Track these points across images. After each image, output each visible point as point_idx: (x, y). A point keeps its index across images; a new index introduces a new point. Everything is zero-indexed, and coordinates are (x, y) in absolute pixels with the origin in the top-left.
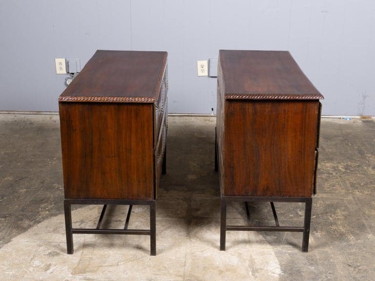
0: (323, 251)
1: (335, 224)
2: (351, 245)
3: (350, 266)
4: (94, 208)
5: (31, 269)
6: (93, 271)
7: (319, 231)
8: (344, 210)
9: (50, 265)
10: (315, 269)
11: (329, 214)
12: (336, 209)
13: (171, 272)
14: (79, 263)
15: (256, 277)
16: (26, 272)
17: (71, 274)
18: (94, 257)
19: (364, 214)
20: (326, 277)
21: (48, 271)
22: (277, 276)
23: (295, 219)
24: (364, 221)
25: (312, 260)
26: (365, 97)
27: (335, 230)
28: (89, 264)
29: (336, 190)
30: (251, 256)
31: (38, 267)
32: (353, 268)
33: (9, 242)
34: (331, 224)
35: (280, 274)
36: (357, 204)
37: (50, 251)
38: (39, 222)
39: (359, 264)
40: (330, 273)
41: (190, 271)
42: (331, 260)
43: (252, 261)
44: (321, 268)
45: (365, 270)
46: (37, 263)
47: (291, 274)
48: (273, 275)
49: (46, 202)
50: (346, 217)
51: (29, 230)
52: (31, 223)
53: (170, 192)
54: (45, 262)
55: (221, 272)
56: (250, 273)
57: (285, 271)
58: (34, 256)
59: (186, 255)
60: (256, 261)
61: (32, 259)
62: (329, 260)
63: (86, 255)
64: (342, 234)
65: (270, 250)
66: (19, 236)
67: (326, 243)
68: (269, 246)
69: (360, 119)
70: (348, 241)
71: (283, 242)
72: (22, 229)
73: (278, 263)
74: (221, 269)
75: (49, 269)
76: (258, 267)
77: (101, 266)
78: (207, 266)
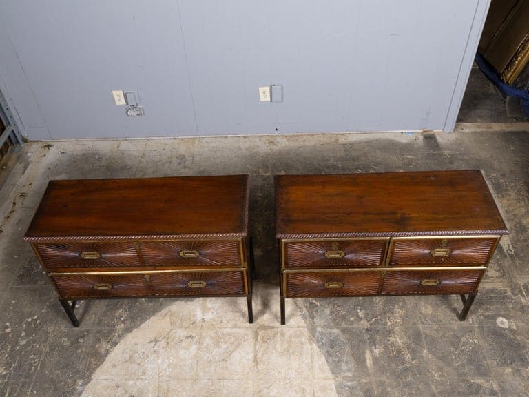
0: (381, 381)
1: (393, 332)
2: (407, 369)
4: (166, 315)
7: (377, 346)
8: (401, 308)
11: (388, 315)
12: (394, 306)
19: (421, 313)
23: (355, 326)
24: (420, 326)
26: (428, 114)
27: (393, 342)
30: (314, 393)
33: (90, 381)
34: (389, 333)
37: (128, 395)
38: (115, 344)
49: (120, 308)
50: (403, 320)
51: (107, 358)
52: (109, 346)
59: (253, 396)
64: (399, 351)
65: (331, 382)
66: (98, 371)
67: (384, 366)
68: (330, 375)
69: (422, 133)
70: (404, 362)
71: (344, 366)
72: (100, 358)
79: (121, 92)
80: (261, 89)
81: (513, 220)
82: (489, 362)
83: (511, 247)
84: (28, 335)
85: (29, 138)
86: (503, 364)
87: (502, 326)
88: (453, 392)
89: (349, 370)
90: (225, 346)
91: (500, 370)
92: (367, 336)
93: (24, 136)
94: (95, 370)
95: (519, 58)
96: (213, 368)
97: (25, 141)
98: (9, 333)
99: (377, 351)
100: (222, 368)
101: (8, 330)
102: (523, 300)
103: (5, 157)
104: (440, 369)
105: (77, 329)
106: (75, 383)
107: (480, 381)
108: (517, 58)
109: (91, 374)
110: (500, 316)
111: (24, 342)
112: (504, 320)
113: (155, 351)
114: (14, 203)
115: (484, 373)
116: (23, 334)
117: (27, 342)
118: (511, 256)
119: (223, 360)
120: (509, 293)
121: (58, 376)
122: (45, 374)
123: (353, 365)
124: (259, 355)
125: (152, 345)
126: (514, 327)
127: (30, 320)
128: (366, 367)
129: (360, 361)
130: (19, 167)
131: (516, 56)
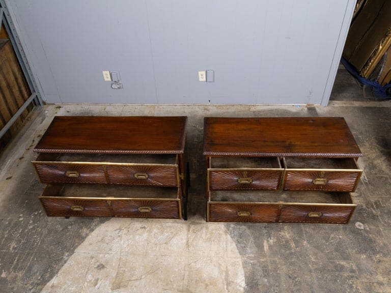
0: (274, 261)
2: (292, 253)
3: (290, 277)
5: (86, 284)
6: (124, 286)
7: (272, 238)
9: (98, 279)
10: (267, 281)
13: (175, 286)
14: (116, 277)
16: (82, 288)
17: (111, 289)
18: (126, 270)
20: (274, 290)
21: (96, 287)
22: (242, 289)
23: (257, 224)
24: (302, 226)
25: (266, 271)
26: (311, 93)
27: (283, 236)
28: (122, 279)
30: (227, 267)
31: (90, 281)
32: (292, 281)
33: (73, 253)
34: (280, 229)
35: (244, 288)
37: (98, 264)
38: (93, 230)
39: (296, 276)
40: (276, 286)
41: (187, 286)
42: (278, 272)
43: (227, 272)
44: (271, 280)
45: (300, 282)
46: (89, 277)
47: (251, 287)
48: (240, 288)
51: (86, 240)
52: (88, 232)
54: (95, 277)
55: (207, 285)
56: (225, 287)
57: (247, 285)
58: (88, 269)
59: (185, 267)
60: (230, 273)
62: (277, 271)
63: (121, 268)
64: (287, 241)
65: (239, 261)
66: (79, 247)
67: (276, 251)
68: (239, 255)
69: (306, 107)
70: (290, 249)
71: (249, 250)
72: (82, 239)
73: (244, 275)
74: (207, 282)
75: (97, 284)
76: (230, 280)
77: (130, 280)
78: (198, 279)
79: (108, 72)
80: (200, 73)
81: (367, 161)
82: (350, 250)
83: (366, 178)
84: (34, 223)
85: (47, 102)
86: (360, 252)
87: (359, 228)
88: (325, 269)
89: (252, 253)
90: (167, 234)
91: (358, 256)
92: (264, 231)
93: (43, 99)
94: (77, 246)
95: (372, 61)
96: (158, 249)
97: (44, 103)
98: (21, 221)
99: (271, 241)
100: (164, 248)
101: (21, 219)
102: (374, 212)
103: (30, 113)
104: (315, 254)
105: (67, 220)
106: (63, 254)
107: (343, 263)
108: (370, 61)
109: (75, 248)
110: (358, 221)
111: (31, 227)
112: (361, 224)
113: (119, 236)
114: (34, 141)
115: (346, 258)
116: (31, 222)
117: (34, 227)
118: (366, 183)
119: (165, 243)
120: (364, 207)
121: (52, 250)
122: (43, 248)
123: (255, 249)
124: (190, 241)
125: (117, 231)
126: (368, 229)
127: (36, 213)
128: (264, 251)
129: (260, 247)
130: (39, 119)
131: (370, 59)
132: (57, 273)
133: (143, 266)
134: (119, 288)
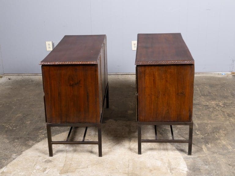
0: (213, 156)
1: (219, 139)
2: (230, 152)
3: (230, 165)
5: (35, 171)
6: (72, 172)
7: (209, 144)
8: (224, 131)
9: (46, 168)
10: (209, 167)
11: (215, 133)
12: (219, 130)
13: (120, 171)
14: (64, 167)
15: (172, 173)
16: (31, 173)
17: (59, 173)
18: (73, 163)
20: (216, 172)
21: (45, 172)
22: (185, 172)
23: (195, 137)
25: (207, 162)
26: (233, 61)
27: (220, 143)
28: (70, 167)
29: (218, 118)
30: (169, 160)
31: (39, 169)
32: (232, 167)
33: (21, 154)
34: (217, 139)
35: (187, 171)
36: (232, 126)
37: (46, 160)
38: (39, 142)
40: (218, 170)
41: (132, 171)
42: (218, 162)
43: (169, 163)
44: (212, 167)
46: (38, 167)
47: (194, 171)
48: (183, 172)
49: (42, 129)
50: (225, 135)
51: (33, 147)
52: (34, 142)
53: (117, 121)
54: (43, 167)
55: (151, 170)
56: (169, 171)
57: (190, 169)
58: (36, 163)
59: (129, 160)
60: (172, 163)
61: (35, 165)
62: (217, 162)
63: (68, 161)
64: (224, 146)
65: (180, 157)
66: (26, 151)
68: (179, 154)
69: (231, 74)
70: (227, 149)
72: (29, 146)
73: (186, 165)
74: (151, 169)
75: (45, 171)
76: (173, 167)
77: (77, 168)
78: (142, 167)
79: (51, 42)
90: (110, 143)
92: (202, 140)
94: (24, 150)
99: (209, 146)
100: (108, 151)
106: (11, 155)
109: (22, 152)
128: (203, 151)
132: (6, 165)
133: (89, 160)
134: (67, 173)
